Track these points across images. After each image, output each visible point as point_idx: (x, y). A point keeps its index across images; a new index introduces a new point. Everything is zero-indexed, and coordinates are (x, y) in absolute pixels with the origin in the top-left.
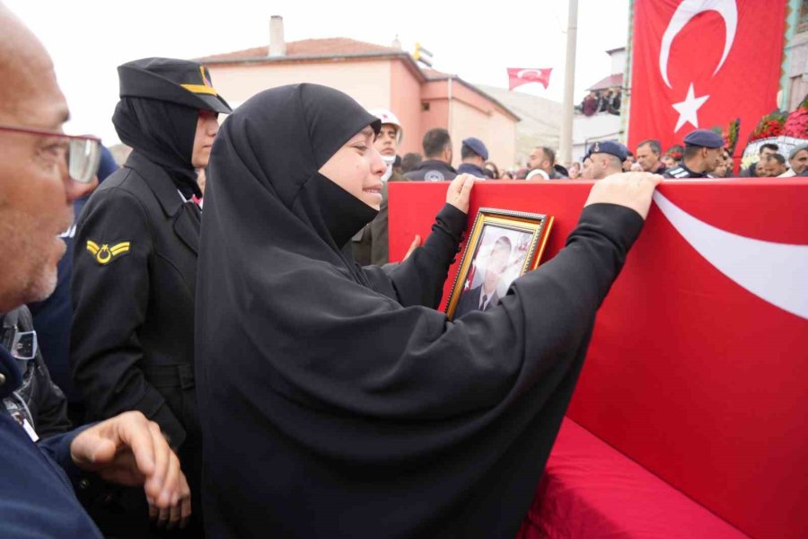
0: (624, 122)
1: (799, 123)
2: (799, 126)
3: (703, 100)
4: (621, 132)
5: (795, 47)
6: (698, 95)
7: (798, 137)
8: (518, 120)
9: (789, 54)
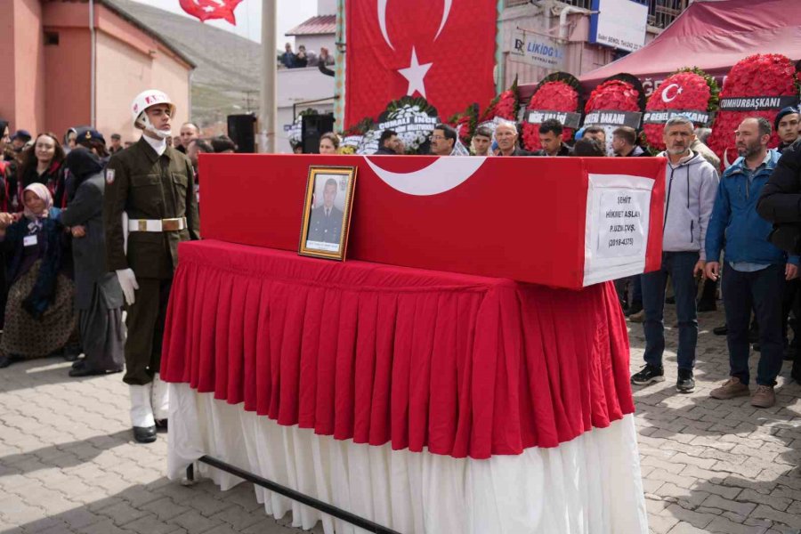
0: (339, 85)
1: (507, 105)
2: (508, 107)
3: (427, 67)
4: (337, 97)
5: (505, 21)
6: (421, 62)
7: (507, 119)
8: (193, 66)
9: (501, 27)
